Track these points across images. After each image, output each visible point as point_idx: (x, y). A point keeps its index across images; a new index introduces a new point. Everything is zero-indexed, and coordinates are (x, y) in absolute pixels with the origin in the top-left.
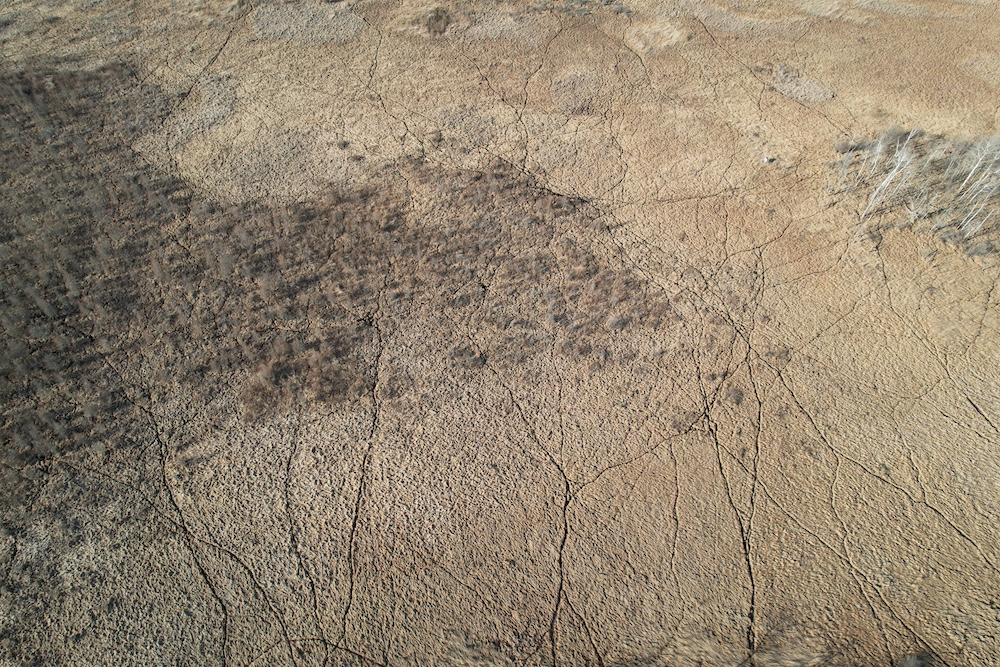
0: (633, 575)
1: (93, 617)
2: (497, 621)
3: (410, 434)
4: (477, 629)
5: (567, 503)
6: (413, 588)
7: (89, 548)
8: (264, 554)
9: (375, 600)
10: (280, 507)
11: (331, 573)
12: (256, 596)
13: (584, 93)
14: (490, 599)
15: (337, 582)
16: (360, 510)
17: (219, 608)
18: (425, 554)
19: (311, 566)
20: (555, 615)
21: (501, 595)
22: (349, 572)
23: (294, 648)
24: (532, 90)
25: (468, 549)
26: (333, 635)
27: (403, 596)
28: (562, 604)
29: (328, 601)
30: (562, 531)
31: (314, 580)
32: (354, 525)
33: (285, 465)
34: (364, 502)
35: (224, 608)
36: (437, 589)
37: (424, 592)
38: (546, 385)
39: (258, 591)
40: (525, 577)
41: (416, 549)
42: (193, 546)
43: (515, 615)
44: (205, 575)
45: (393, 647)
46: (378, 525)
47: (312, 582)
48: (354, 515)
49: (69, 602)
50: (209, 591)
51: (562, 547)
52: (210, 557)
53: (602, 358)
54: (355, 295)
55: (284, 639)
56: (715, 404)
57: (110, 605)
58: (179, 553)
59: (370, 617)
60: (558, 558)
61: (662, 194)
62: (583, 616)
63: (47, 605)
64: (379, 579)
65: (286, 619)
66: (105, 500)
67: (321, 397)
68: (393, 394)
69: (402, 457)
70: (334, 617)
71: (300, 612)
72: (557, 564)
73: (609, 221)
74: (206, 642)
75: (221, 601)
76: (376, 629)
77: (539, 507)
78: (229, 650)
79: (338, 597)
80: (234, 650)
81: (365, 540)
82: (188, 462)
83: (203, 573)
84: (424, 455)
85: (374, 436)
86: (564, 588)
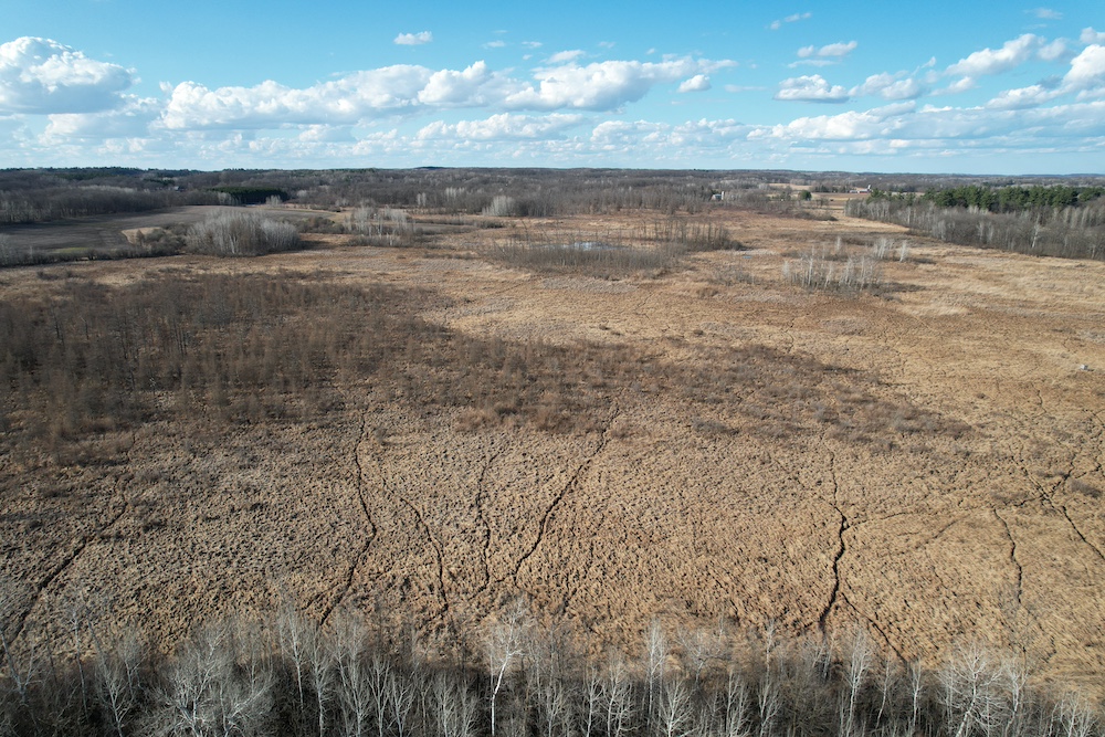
0: (953, 597)
1: (233, 510)
2: (737, 600)
3: (640, 461)
4: (705, 599)
5: (843, 529)
6: (619, 554)
7: (258, 473)
8: (439, 504)
9: (565, 555)
10: (472, 480)
11: (516, 528)
12: (417, 527)
13: (856, 326)
14: (727, 579)
15: (520, 536)
16: (566, 495)
17: (370, 528)
18: (642, 534)
19: (493, 519)
20: (827, 610)
21: (744, 580)
22: (538, 531)
23: (445, 571)
24: (796, 321)
25: (702, 539)
26: (500, 570)
27: (605, 558)
28: (839, 602)
29: (504, 547)
30: (837, 548)
31: (492, 530)
32: (556, 502)
33: (488, 459)
34: (572, 491)
35: (375, 530)
36: (653, 561)
37: (634, 559)
38: (812, 454)
39: (420, 525)
40: (782, 572)
41: (631, 529)
42: (362, 488)
43: (765, 599)
44: (365, 507)
45: (578, 595)
46: (585, 508)
47: (489, 531)
48: (558, 496)
49: (216, 499)
50: (364, 516)
51: (837, 559)
52: (377, 497)
53: (886, 446)
54: (595, 386)
55: (436, 562)
56: (1057, 492)
57: (254, 507)
58: (346, 491)
59: (555, 565)
60: (831, 564)
61: (951, 373)
62: (872, 616)
63: (193, 495)
64: (576, 542)
65: (445, 549)
66: (290, 451)
67: (541, 428)
68: (623, 436)
69: (626, 471)
70: (508, 558)
71: (466, 546)
72: (830, 570)
73: (888, 381)
74: (341, 547)
75: (373, 525)
76: (560, 577)
77: (804, 525)
78: (365, 558)
79: (517, 545)
80: (370, 559)
81: (564, 513)
82: (384, 444)
83: (364, 504)
84: (654, 473)
85: (597, 456)
86: (841, 589)
